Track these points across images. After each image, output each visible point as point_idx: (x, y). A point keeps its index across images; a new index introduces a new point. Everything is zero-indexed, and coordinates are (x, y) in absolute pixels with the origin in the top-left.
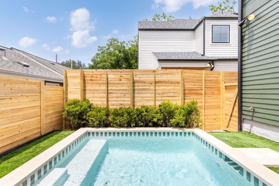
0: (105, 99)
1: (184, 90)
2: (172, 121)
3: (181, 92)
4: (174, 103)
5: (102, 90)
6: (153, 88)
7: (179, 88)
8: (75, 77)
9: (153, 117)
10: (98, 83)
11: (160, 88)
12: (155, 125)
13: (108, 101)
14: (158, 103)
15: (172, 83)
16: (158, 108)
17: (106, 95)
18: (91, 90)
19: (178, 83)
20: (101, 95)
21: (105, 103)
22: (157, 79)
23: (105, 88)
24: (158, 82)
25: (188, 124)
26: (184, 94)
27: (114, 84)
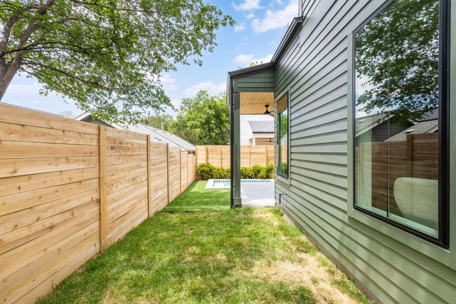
0: (220, 163)
1: (268, 158)
2: (259, 175)
3: (265, 159)
4: (261, 166)
5: (218, 158)
6: (249, 156)
7: (264, 156)
8: (202, 150)
9: (249, 173)
10: (216, 154)
11: (253, 157)
12: (250, 177)
13: (222, 165)
14: (252, 166)
15: (260, 153)
16: (252, 168)
17: (220, 161)
18: (211, 158)
19: (264, 153)
20: (218, 161)
21: (220, 165)
22: (251, 151)
23: (220, 157)
24: (252, 153)
25: (268, 177)
26: (268, 160)
27: (225, 154)
